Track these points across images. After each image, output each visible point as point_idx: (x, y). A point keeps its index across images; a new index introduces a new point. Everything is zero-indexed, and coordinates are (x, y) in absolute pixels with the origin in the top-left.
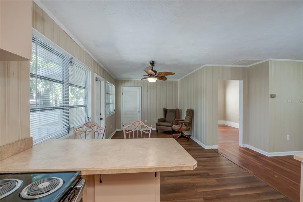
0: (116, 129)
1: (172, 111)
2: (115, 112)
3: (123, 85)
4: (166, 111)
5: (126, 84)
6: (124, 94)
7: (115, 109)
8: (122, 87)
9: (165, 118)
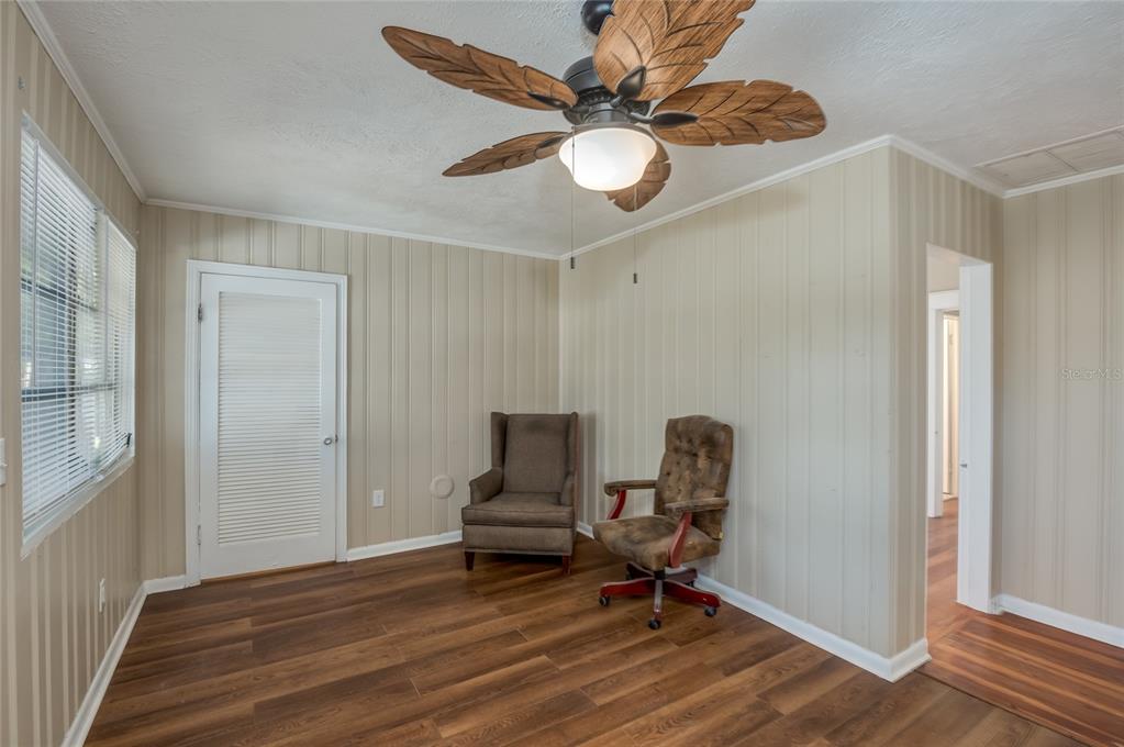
0: (137, 576)
1: (538, 424)
2: (132, 454)
3: (207, 247)
4: (503, 427)
5: (234, 244)
6: (212, 316)
7: (133, 431)
8: (193, 267)
9: (499, 469)
